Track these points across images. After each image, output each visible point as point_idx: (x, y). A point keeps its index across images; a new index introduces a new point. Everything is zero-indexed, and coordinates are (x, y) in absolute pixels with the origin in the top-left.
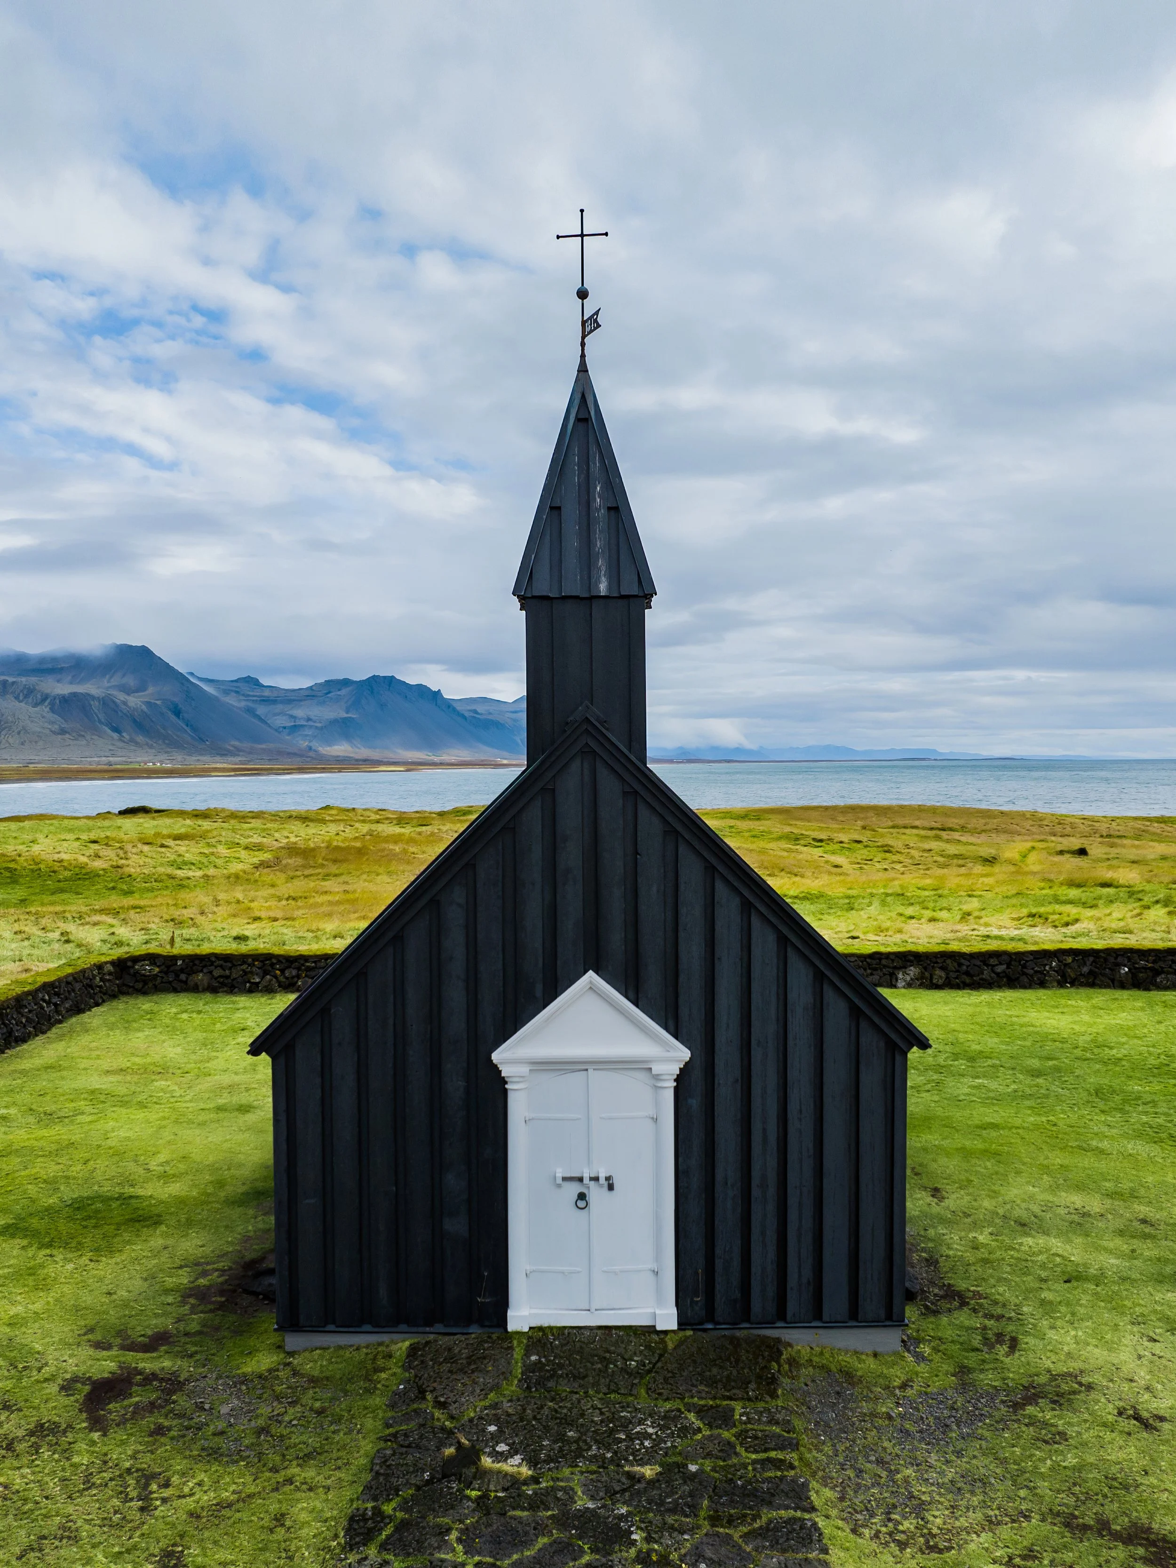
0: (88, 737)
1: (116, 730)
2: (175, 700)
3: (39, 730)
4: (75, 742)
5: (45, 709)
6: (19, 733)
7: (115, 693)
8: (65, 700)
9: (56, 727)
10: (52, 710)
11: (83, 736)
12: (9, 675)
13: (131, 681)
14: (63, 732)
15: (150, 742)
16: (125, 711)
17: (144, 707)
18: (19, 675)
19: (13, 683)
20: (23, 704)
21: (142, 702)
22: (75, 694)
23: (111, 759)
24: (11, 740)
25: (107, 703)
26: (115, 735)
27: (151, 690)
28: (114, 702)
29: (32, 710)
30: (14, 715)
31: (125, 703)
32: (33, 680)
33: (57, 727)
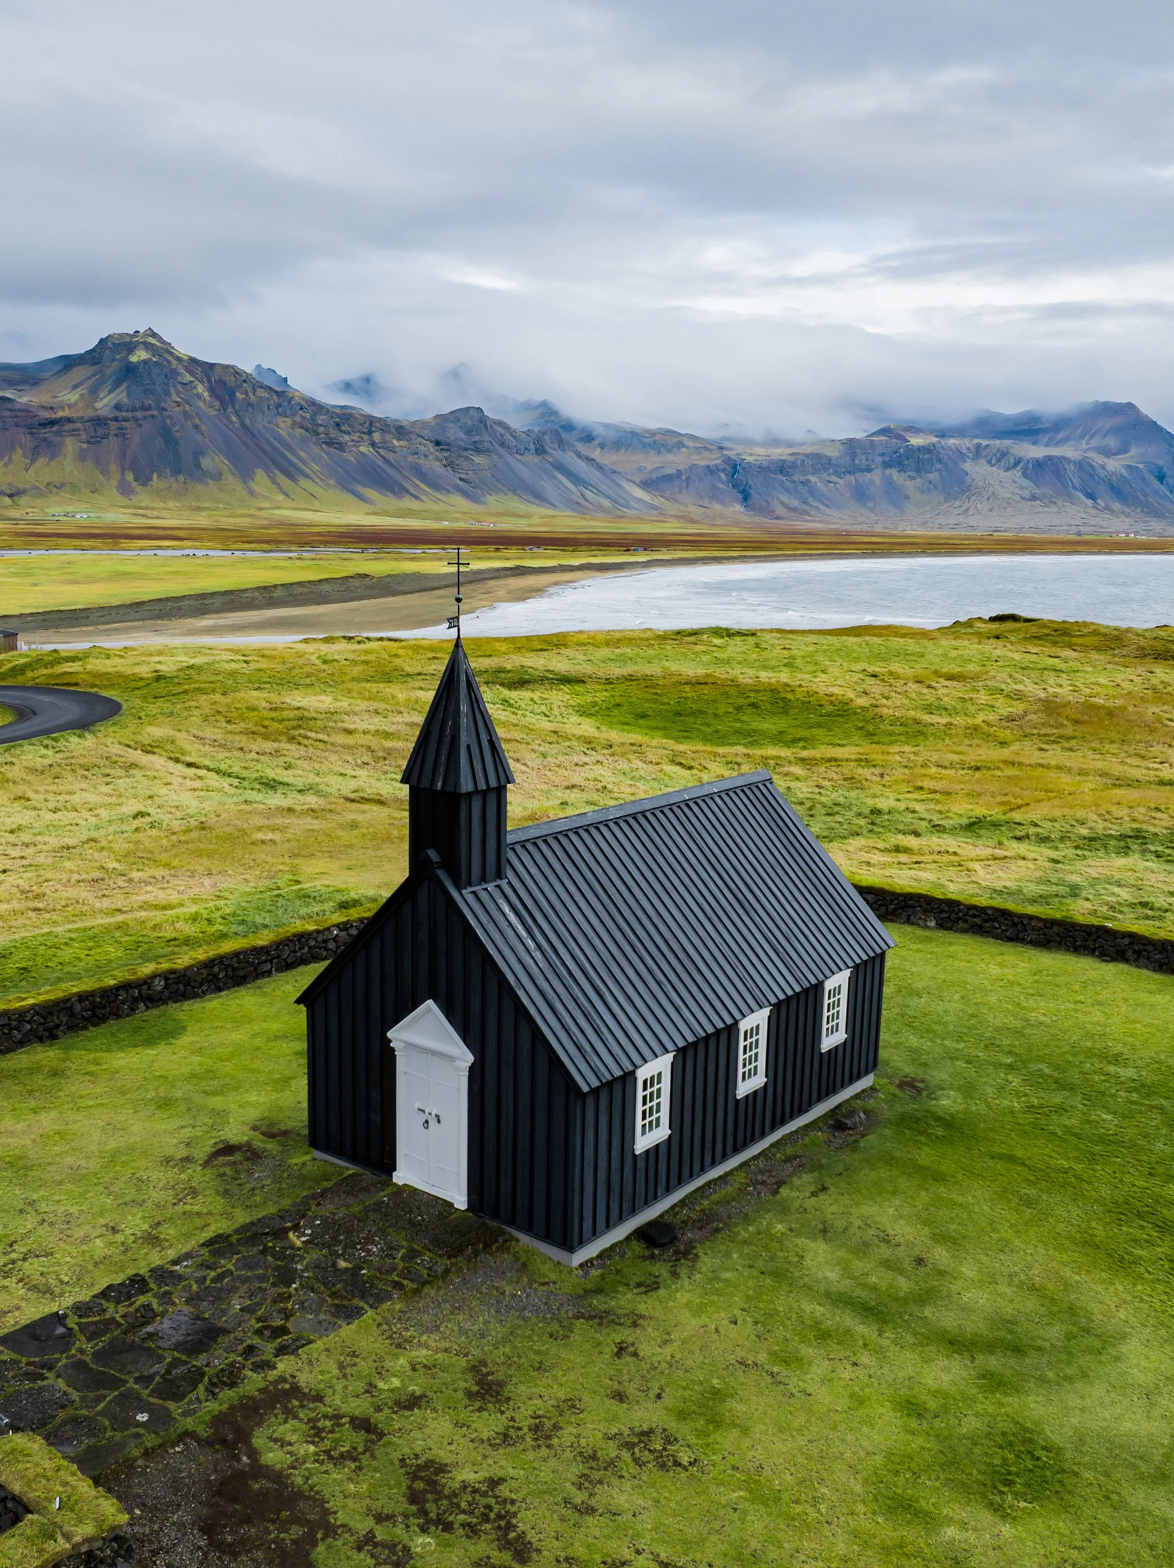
0: (1060, 504)
1: (1091, 496)
2: (1160, 462)
3: (1008, 495)
4: (1046, 509)
5: (1017, 473)
6: (988, 499)
7: (1093, 455)
8: (1039, 464)
9: (1026, 494)
10: (1025, 475)
11: (1055, 503)
12: (985, 438)
13: (1112, 442)
14: (1034, 498)
15: (1127, 510)
16: (1102, 476)
17: (1123, 471)
18: (994, 437)
19: (987, 446)
20: (995, 468)
21: (1123, 466)
22: (1050, 458)
23: (1082, 528)
24: (979, 506)
25: (1083, 466)
26: (1090, 502)
27: (1133, 452)
28: (1090, 465)
29: (1003, 474)
30: (985, 480)
31: (1103, 467)
32: (1007, 442)
33: (1028, 492)
